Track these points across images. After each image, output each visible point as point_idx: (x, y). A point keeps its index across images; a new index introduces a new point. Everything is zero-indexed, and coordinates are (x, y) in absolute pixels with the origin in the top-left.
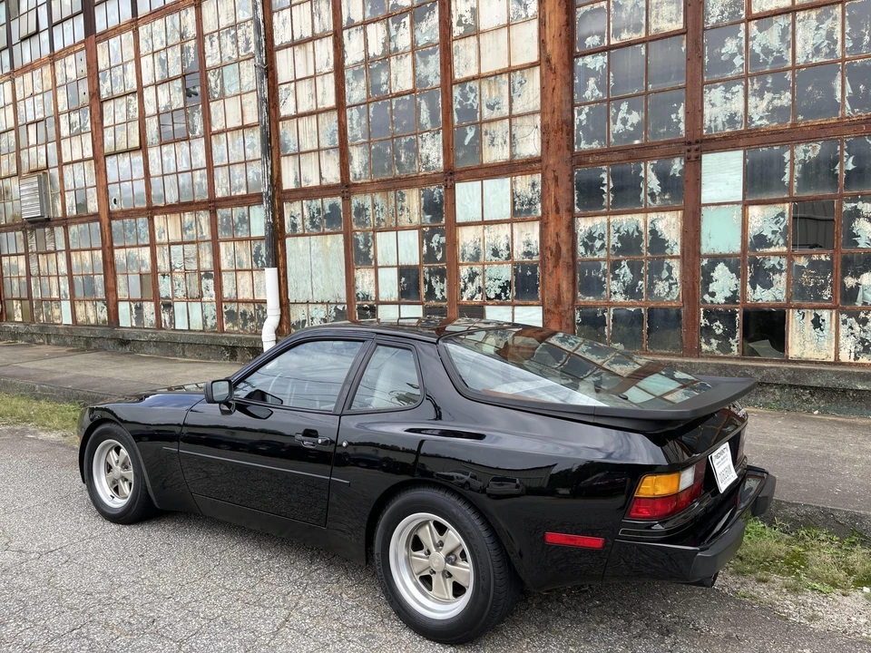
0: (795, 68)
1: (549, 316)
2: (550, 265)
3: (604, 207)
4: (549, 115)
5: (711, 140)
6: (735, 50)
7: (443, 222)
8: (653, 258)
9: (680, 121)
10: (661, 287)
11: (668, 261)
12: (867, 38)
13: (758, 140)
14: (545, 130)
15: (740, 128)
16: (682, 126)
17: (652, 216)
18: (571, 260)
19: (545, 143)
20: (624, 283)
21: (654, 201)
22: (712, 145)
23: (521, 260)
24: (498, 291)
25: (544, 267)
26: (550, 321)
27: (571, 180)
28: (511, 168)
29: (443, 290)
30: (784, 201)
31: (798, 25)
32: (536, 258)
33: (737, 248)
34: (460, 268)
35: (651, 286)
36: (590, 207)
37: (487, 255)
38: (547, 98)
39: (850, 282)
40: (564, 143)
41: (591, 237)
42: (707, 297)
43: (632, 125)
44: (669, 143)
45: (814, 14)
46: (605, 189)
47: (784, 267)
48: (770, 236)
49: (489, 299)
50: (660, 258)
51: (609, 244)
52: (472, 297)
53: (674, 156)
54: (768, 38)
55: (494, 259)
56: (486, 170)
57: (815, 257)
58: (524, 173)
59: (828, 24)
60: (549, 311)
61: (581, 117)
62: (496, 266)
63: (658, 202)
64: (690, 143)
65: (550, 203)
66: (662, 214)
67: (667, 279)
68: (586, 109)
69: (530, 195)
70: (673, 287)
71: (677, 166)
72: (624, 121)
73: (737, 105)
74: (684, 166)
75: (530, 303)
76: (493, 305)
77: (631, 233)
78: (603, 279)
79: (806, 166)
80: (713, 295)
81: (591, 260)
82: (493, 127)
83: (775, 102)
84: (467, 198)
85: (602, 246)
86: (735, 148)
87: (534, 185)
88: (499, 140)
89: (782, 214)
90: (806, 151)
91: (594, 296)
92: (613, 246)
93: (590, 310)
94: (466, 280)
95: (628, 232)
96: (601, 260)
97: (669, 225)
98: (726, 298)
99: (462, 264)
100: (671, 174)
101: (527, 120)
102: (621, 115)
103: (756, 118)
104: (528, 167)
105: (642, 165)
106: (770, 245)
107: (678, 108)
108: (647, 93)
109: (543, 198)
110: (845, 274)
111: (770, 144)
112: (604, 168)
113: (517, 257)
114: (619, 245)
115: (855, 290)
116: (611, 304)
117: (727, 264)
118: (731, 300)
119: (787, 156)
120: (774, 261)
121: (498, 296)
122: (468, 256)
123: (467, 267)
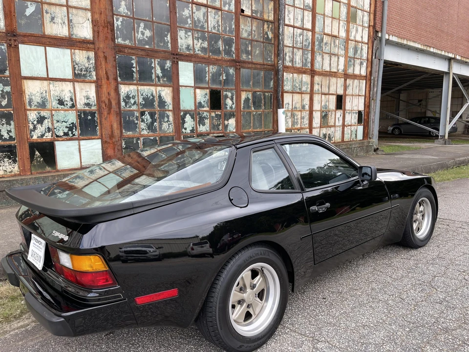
0: (208, 32)
1: (106, 145)
2: (105, 113)
3: (134, 80)
4: (98, 14)
5: (182, 55)
6: (188, 15)
7: (7, 73)
8: (161, 111)
9: (168, 42)
10: (165, 126)
11: (167, 112)
12: (228, 28)
13: (198, 60)
14: (95, 23)
15: (192, 52)
16: (170, 45)
17: (159, 88)
18: (118, 110)
19: (96, 32)
20: (147, 124)
21: (159, 80)
22: (183, 58)
23: (83, 109)
24: (66, 130)
25: (100, 114)
26: (107, 148)
27: (115, 61)
28: (69, 43)
29: (10, 131)
30: (207, 88)
31: (209, 14)
32: (94, 108)
33: (193, 108)
34: (28, 112)
35: (161, 125)
36: (127, 79)
37: (54, 104)
38: (96, 3)
39: (226, 122)
40: (109, 36)
41: (128, 97)
42: (183, 130)
43: (147, 37)
44: (165, 52)
45: (213, 11)
46: (134, 70)
47: (208, 117)
48: (203, 103)
49: (57, 136)
50: (163, 111)
51: (138, 102)
52: (42, 136)
53: (168, 59)
54: (199, 14)
55: (60, 107)
56: (49, 40)
57: (217, 113)
58: (81, 48)
59: (217, 17)
60: (106, 142)
61: (118, 23)
62: (62, 112)
63: (161, 81)
64: (174, 54)
65: (102, 73)
66: (163, 88)
67: (167, 121)
68: (121, 19)
69: (87, 65)
70: (170, 125)
71: (168, 64)
72: (143, 34)
73: (190, 41)
74: (172, 65)
75: (93, 137)
76: (62, 141)
77: (149, 96)
78: (136, 122)
79: (213, 75)
80: (186, 129)
81: (129, 111)
82: (53, 8)
83: (203, 44)
84: (32, 58)
85: (135, 103)
86: (191, 61)
87: (88, 58)
88: (58, 20)
89: (206, 94)
90: (213, 69)
91: (132, 131)
92: (141, 103)
93: (131, 140)
94: (35, 122)
95: (147, 96)
96: (135, 110)
97: (166, 94)
98: (190, 131)
99: (30, 110)
100: (166, 68)
101: (80, 12)
102: (141, 29)
103: (197, 50)
104: (85, 45)
105: (153, 60)
106: (203, 107)
107: (167, 35)
108: (153, 22)
109: (96, 68)
110: (225, 120)
111: (201, 62)
112: (134, 57)
113: (80, 105)
114: (144, 103)
115: (227, 126)
116: (142, 136)
117: (190, 115)
118: (192, 131)
119: (207, 69)
120: (205, 114)
121: (66, 134)
122: (36, 104)
123: (36, 112)
